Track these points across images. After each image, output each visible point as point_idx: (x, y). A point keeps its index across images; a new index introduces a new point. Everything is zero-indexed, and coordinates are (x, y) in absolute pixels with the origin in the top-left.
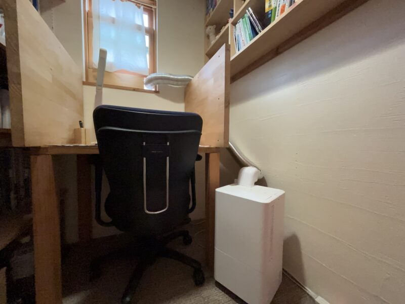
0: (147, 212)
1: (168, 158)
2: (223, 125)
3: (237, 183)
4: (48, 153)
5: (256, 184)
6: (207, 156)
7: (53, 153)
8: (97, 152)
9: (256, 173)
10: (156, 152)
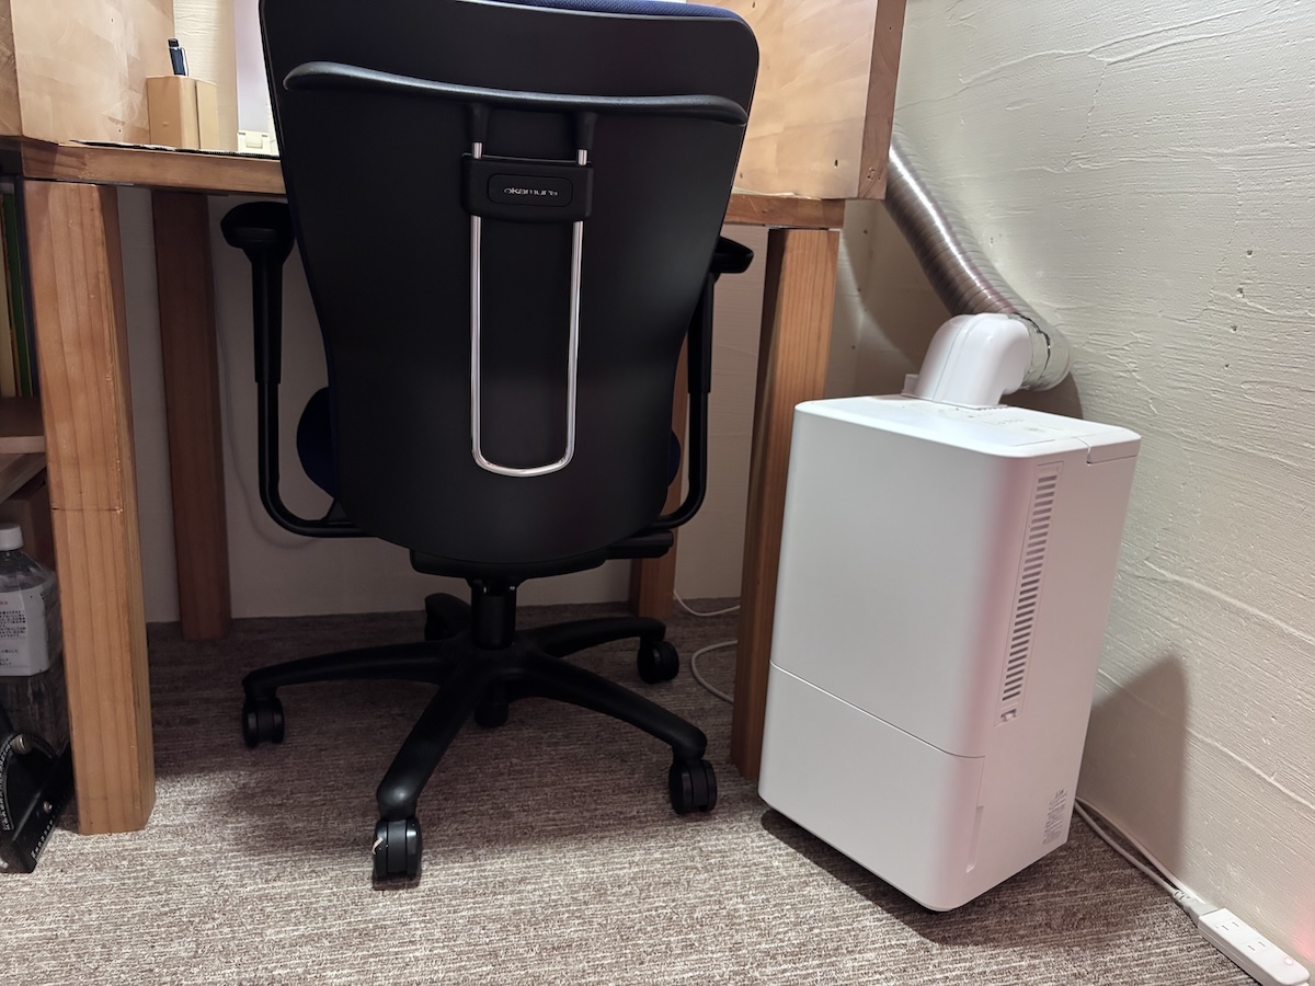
0: (483, 462)
1: (579, 227)
2: (864, 79)
3: (914, 393)
4: (87, 177)
5: (1009, 400)
6: (777, 241)
7: (106, 178)
8: (274, 183)
9: (1015, 346)
10: (526, 192)
